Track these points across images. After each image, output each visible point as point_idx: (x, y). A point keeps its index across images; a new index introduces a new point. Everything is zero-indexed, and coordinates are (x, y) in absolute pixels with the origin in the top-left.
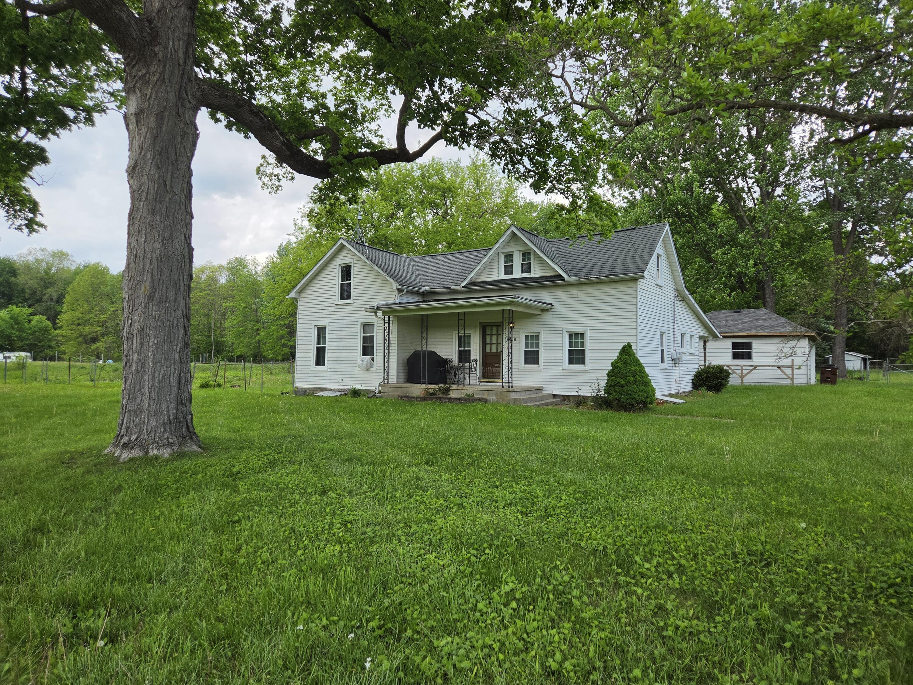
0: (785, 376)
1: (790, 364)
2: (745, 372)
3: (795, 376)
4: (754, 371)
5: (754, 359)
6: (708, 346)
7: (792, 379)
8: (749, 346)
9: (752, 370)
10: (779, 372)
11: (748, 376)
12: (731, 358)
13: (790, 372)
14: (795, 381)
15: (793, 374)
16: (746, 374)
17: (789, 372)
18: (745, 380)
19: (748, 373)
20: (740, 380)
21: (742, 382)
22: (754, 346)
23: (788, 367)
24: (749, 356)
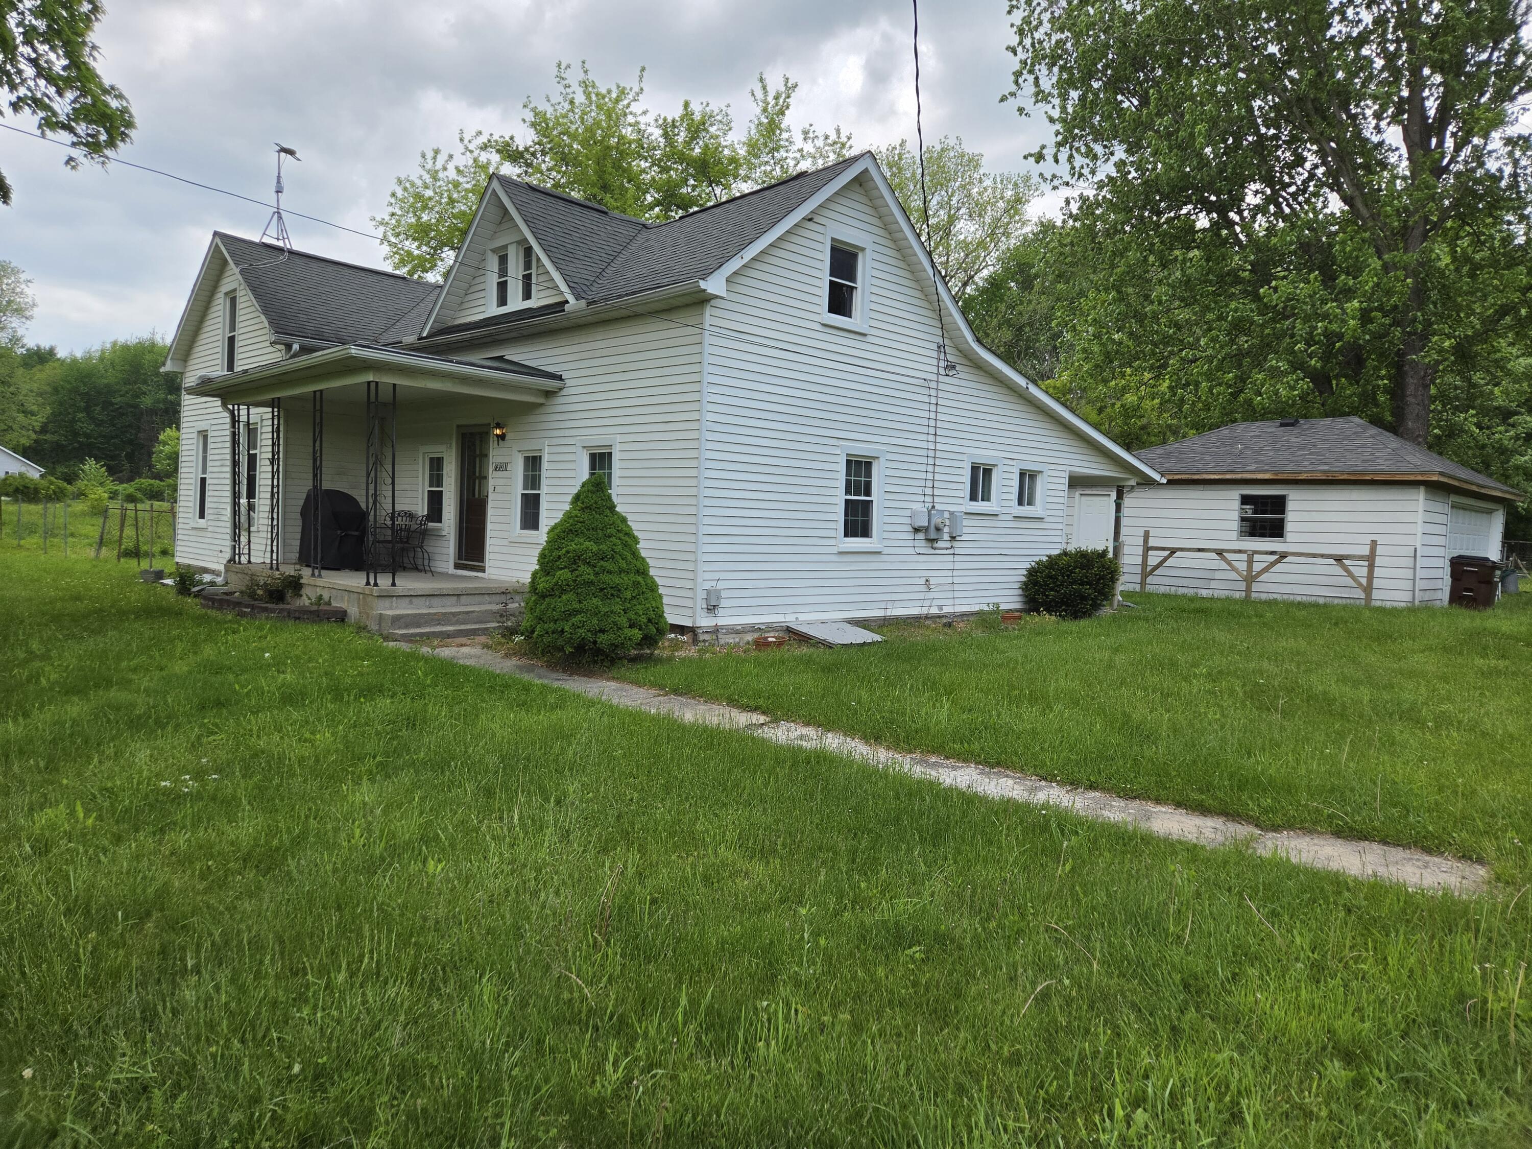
0: (1349, 581)
1: (1366, 551)
2: (1257, 567)
3: (1376, 583)
4: (1278, 567)
5: (1289, 536)
6: (1127, 501)
7: (1368, 589)
8: (1279, 504)
9: (1273, 564)
10: (1338, 570)
11: (1263, 577)
12: (1235, 535)
13: (1364, 571)
14: (1375, 595)
15: (1370, 577)
16: (1260, 573)
17: (1361, 571)
18: (1255, 587)
19: (1265, 570)
20: (1243, 586)
21: (1248, 590)
22: (1290, 506)
23: (1361, 558)
24: (1276, 530)
